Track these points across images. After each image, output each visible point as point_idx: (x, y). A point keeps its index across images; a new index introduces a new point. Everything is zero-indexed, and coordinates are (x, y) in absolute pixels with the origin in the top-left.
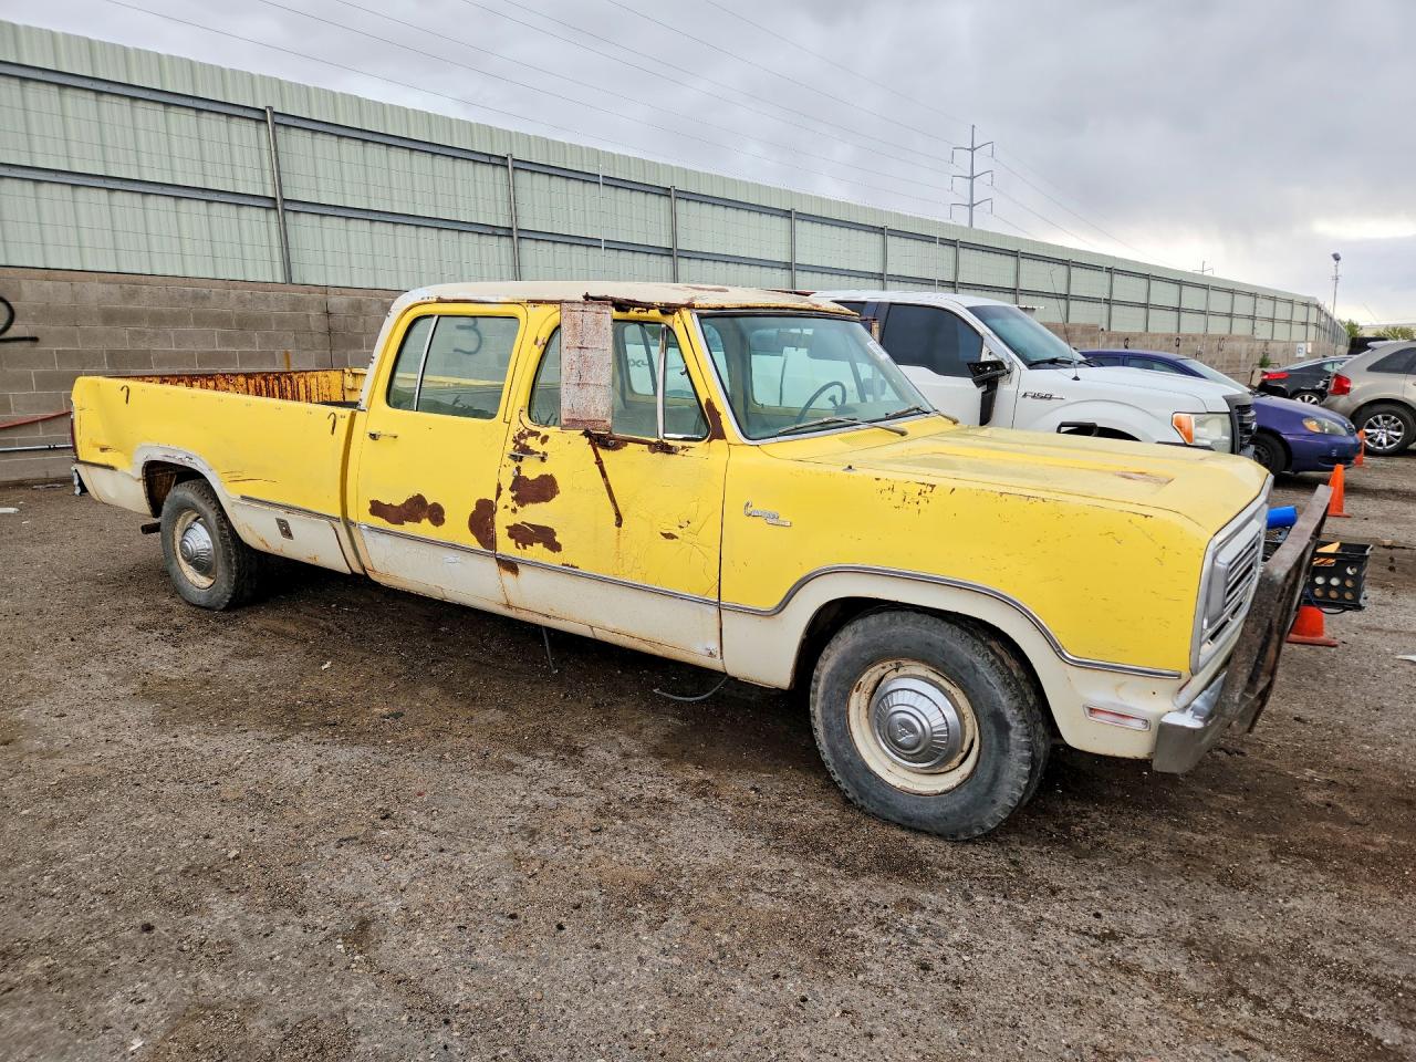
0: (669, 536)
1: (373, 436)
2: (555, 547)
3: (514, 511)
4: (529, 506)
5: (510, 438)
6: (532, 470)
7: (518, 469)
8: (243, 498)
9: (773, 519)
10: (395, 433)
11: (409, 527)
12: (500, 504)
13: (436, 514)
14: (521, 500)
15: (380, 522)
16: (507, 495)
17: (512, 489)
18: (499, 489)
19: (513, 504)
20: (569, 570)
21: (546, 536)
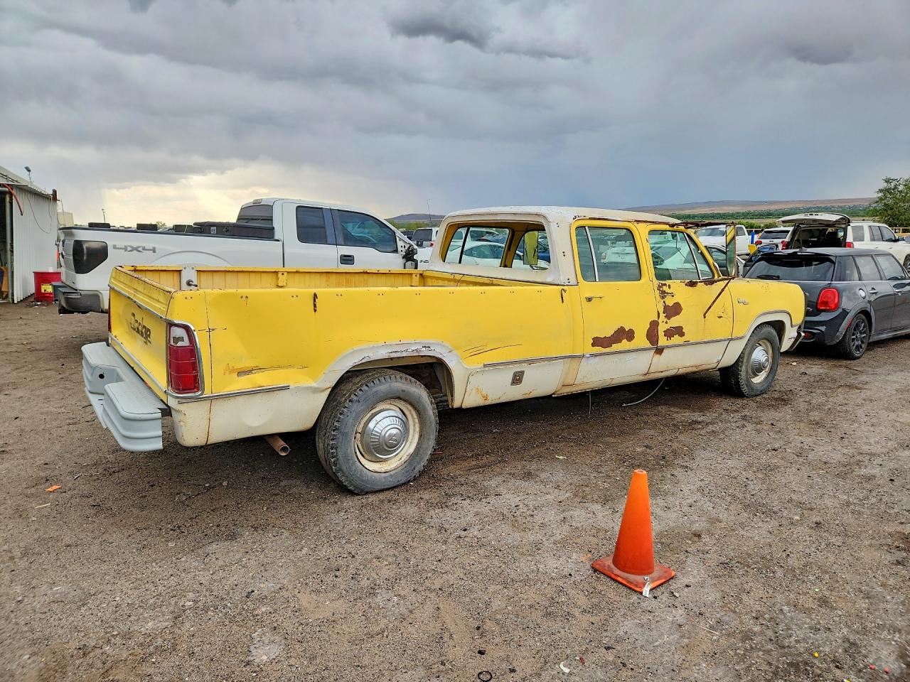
0: (720, 317)
1: (589, 300)
2: (682, 334)
3: (666, 323)
4: (673, 319)
5: (656, 289)
6: (670, 302)
7: (664, 302)
8: (485, 366)
9: (744, 303)
10: (601, 295)
11: (615, 347)
12: (660, 321)
13: (630, 335)
14: (668, 317)
15: (598, 349)
16: (662, 315)
17: (664, 313)
18: (659, 314)
19: (666, 320)
20: (687, 344)
21: (679, 331)
